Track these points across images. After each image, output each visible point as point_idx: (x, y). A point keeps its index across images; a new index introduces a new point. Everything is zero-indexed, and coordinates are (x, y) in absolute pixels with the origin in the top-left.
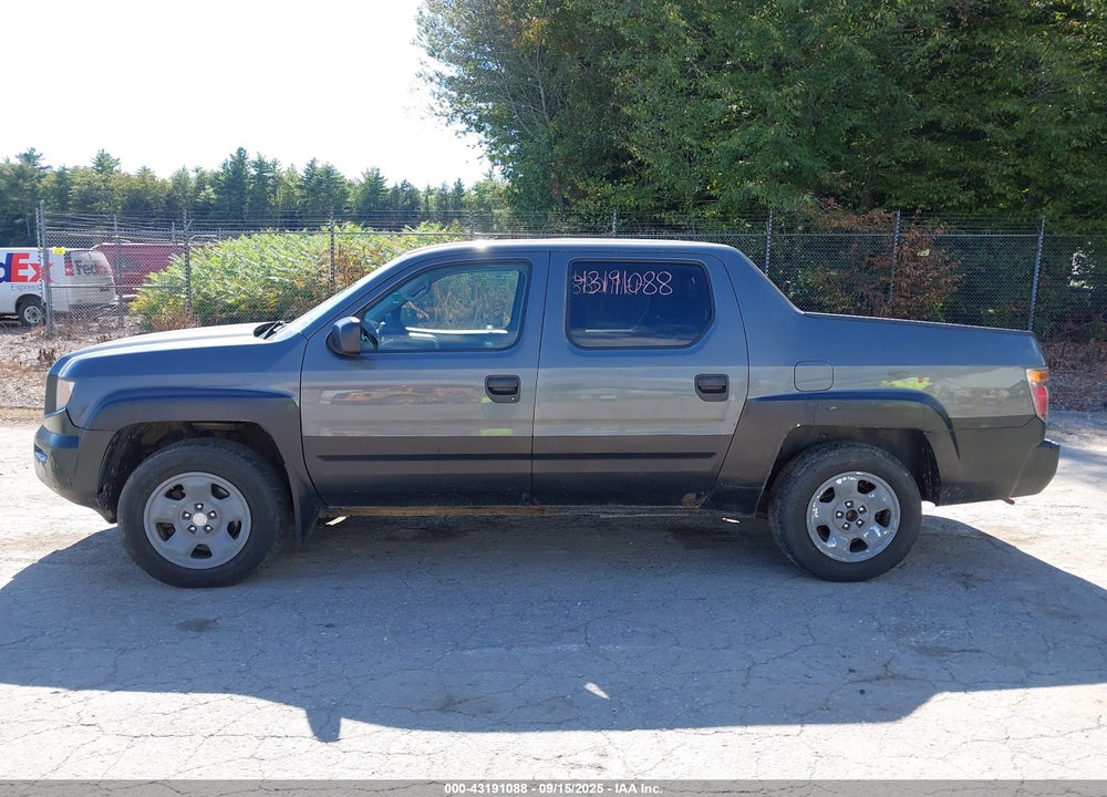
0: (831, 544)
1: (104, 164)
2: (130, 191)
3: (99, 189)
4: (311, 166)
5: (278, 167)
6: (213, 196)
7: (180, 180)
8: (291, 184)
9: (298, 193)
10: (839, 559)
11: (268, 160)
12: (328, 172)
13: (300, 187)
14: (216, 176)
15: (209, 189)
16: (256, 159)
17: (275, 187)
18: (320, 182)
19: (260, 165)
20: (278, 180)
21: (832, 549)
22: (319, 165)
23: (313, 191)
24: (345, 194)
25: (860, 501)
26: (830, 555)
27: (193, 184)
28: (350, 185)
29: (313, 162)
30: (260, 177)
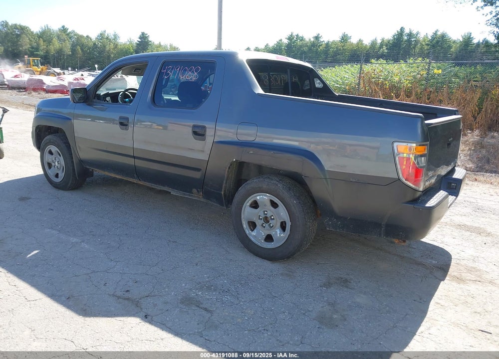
0: (254, 233)
1: (345, 39)
2: (352, 50)
3: (340, 50)
4: (435, 34)
5: (419, 35)
6: (386, 51)
7: (374, 43)
8: (423, 43)
9: (426, 47)
10: (256, 243)
11: (414, 32)
12: (443, 36)
13: (428, 45)
14: (389, 41)
15: (385, 48)
16: (408, 32)
17: (416, 45)
18: (438, 42)
19: (410, 35)
20: (417, 42)
21: (255, 237)
22: (439, 33)
23: (433, 46)
24: (450, 47)
25: (271, 211)
26: (253, 239)
27: (378, 45)
28: (454, 42)
29: (436, 32)
30: (409, 41)
